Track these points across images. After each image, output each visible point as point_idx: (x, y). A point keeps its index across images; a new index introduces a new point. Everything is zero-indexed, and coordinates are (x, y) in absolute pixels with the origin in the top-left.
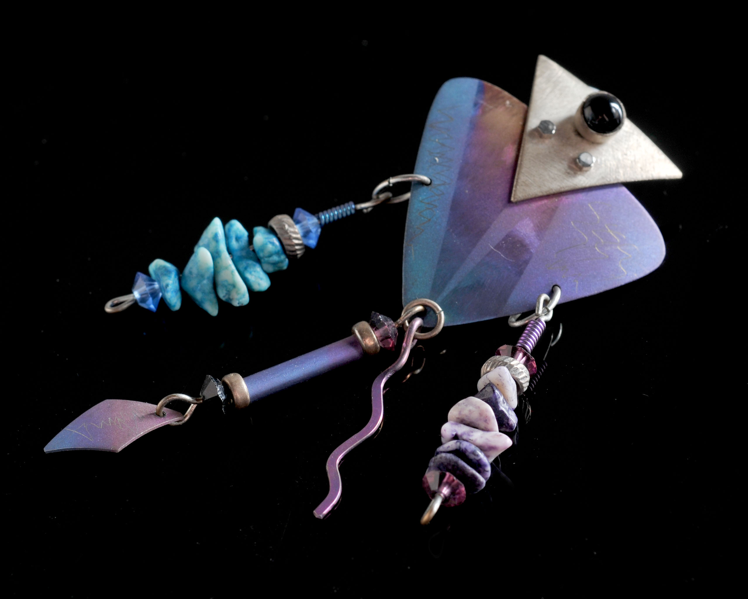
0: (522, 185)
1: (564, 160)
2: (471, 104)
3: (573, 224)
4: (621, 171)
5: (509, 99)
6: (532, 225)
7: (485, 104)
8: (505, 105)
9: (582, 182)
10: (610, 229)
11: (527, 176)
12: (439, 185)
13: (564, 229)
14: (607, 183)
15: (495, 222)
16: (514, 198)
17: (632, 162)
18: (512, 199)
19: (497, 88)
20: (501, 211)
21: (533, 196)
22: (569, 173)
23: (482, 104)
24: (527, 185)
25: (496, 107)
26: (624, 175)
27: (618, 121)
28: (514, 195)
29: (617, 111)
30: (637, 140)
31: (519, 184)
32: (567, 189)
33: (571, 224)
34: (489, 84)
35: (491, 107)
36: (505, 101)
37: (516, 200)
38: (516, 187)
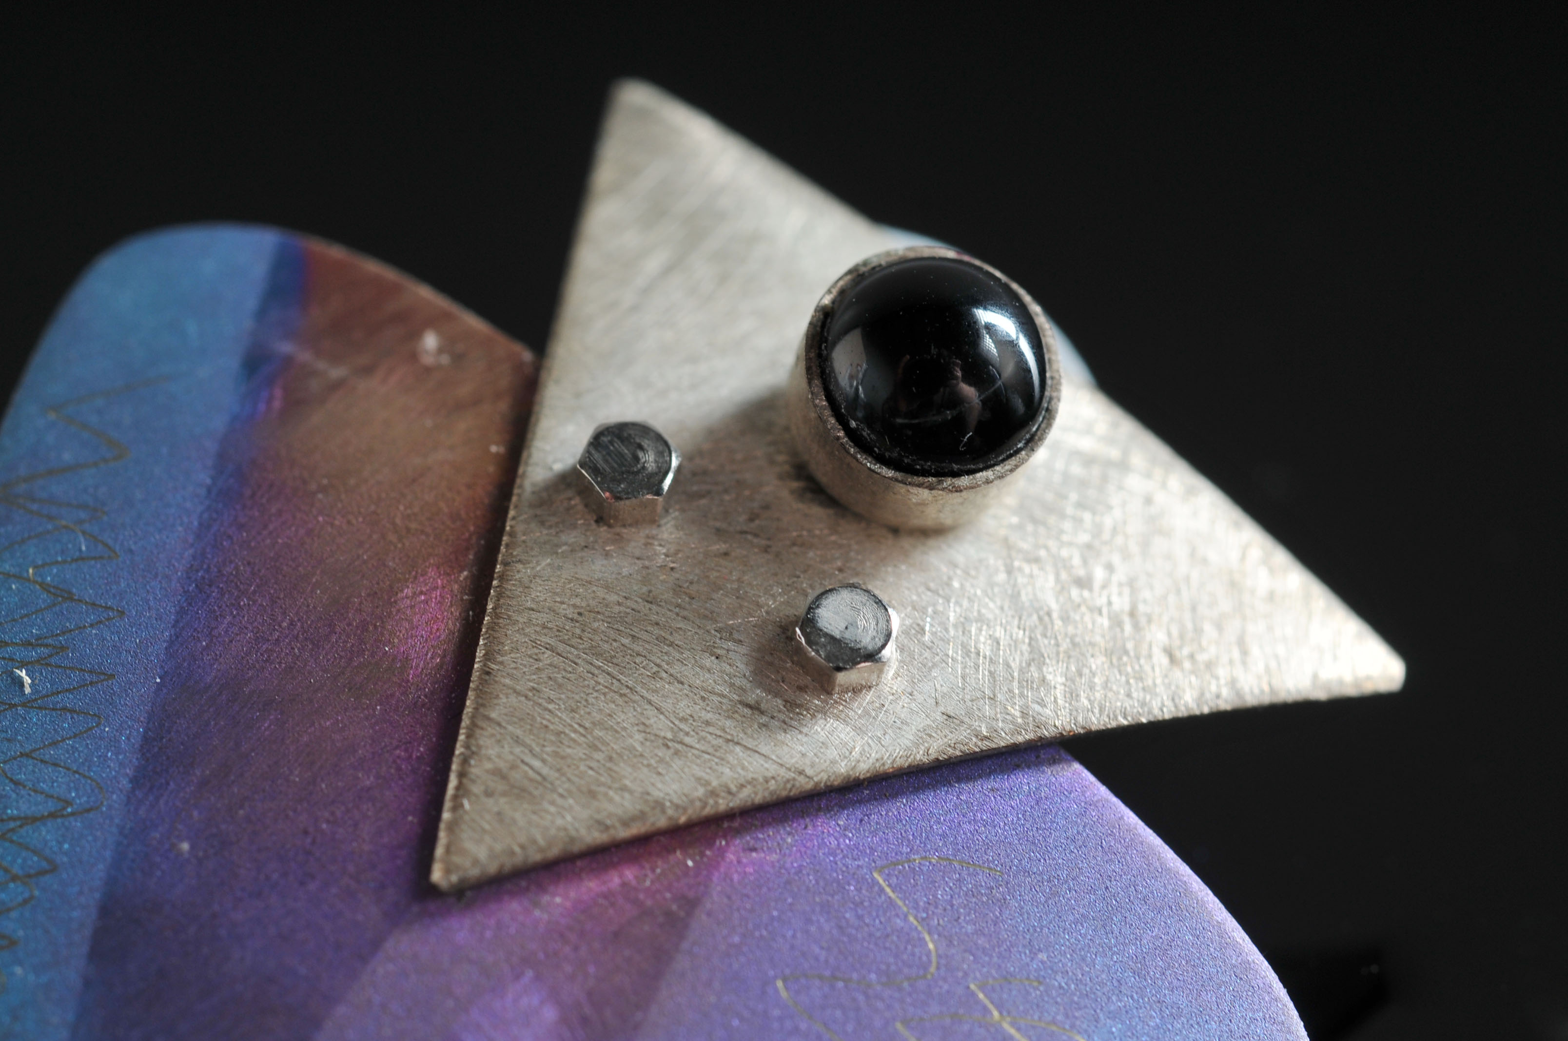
0: (489, 794)
1: (728, 633)
2: (231, 363)
3: (784, 994)
4: (1055, 675)
5: (436, 321)
6: (550, 1014)
7: (305, 356)
8: (413, 357)
9: (832, 753)
10: (1000, 1007)
11: (517, 740)
12: (32, 820)
13: (736, 1023)
14: (975, 745)
15: (341, 1010)
16: (448, 871)
17: (1116, 622)
18: (437, 875)
19: (373, 267)
20: (376, 944)
21: (554, 852)
22: (756, 708)
23: (288, 361)
24: (518, 792)
25: (368, 370)
26: (1072, 695)
27: (1019, 405)
28: (448, 850)
29: (1010, 345)
30: (1148, 501)
31: (476, 789)
32: (746, 796)
33: (776, 990)
34: (336, 252)
35: (336, 373)
36: (416, 335)
37: (454, 878)
38: (457, 807)
